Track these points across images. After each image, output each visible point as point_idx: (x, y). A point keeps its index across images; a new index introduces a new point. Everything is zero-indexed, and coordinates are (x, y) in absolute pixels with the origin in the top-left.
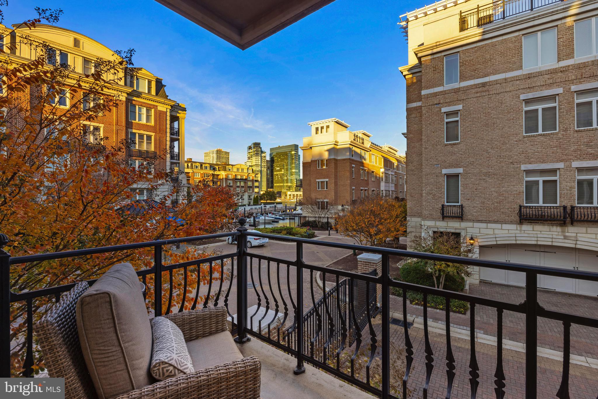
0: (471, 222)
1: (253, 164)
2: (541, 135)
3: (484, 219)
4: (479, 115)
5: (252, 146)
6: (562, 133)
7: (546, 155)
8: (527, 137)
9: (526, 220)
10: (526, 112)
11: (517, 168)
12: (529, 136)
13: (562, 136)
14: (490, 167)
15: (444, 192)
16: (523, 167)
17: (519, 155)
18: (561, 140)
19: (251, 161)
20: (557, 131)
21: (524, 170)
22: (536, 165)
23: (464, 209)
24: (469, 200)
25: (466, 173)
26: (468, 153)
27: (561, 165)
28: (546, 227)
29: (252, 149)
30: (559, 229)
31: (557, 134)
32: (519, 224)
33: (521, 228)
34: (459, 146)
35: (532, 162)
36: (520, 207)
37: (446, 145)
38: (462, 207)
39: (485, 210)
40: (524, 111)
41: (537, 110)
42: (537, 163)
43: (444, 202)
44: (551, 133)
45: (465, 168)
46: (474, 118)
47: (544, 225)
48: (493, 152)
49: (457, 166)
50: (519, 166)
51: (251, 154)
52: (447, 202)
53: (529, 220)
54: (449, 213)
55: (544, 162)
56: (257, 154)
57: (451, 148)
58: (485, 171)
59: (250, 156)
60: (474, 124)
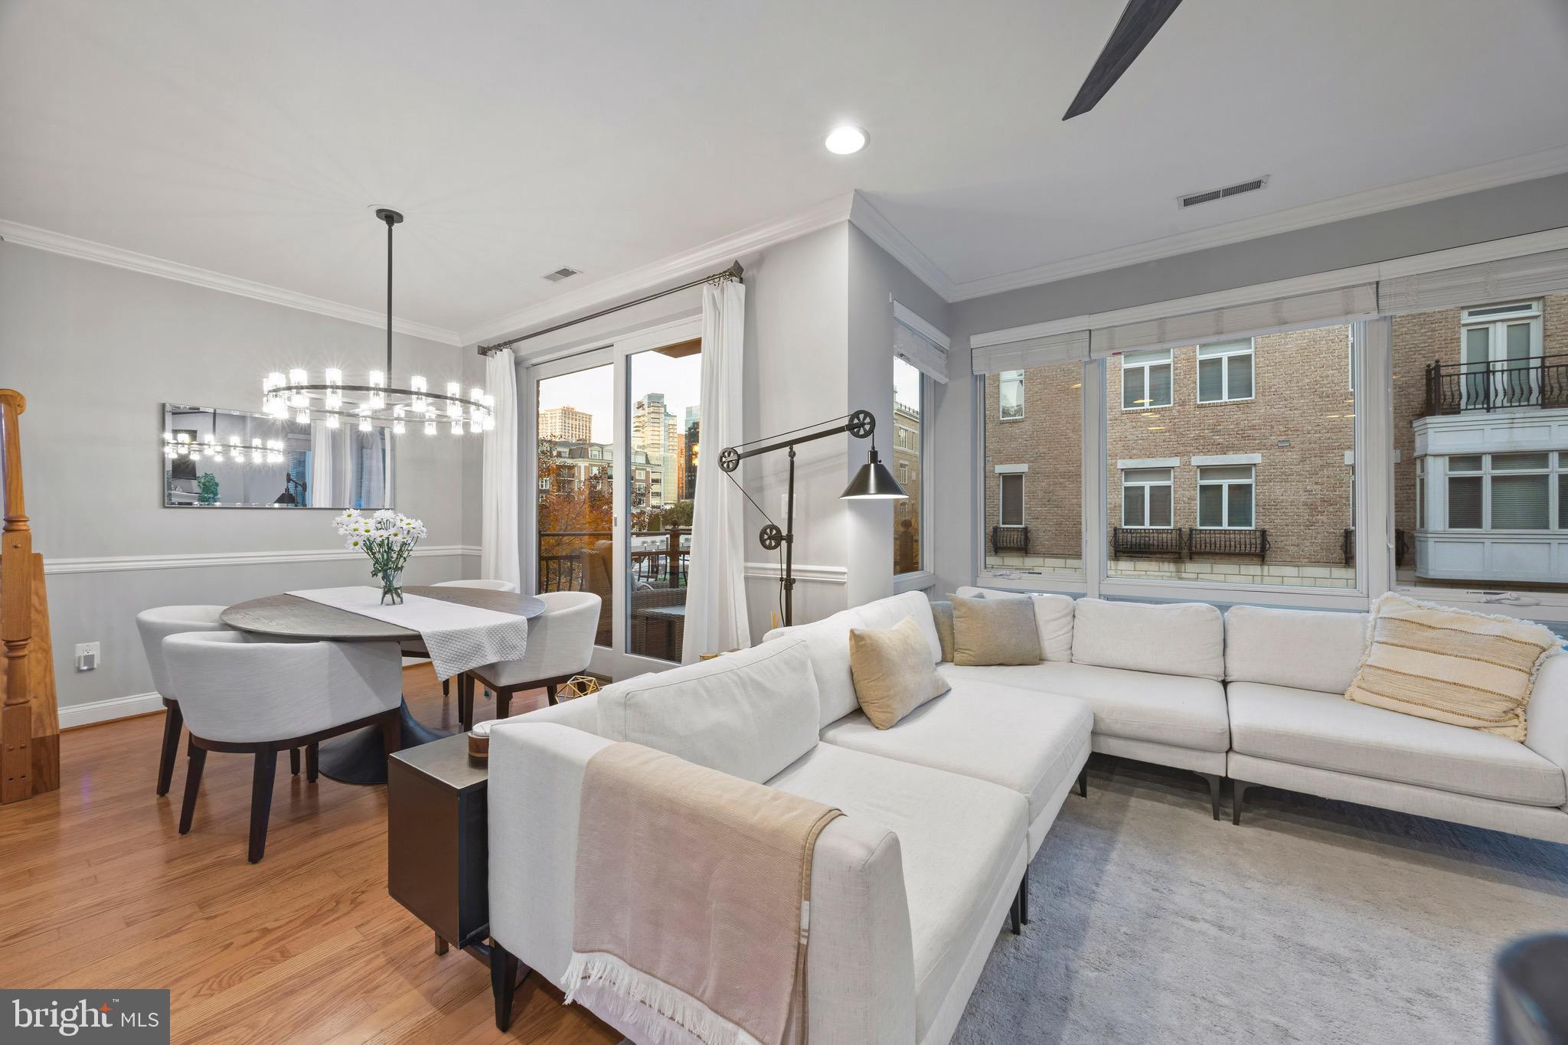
0: (1041, 557)
1: (646, 443)
2: (1147, 411)
3: (1061, 552)
4: (1054, 373)
5: (646, 402)
6: (1177, 408)
7: (1154, 444)
8: (1127, 413)
9: (1124, 552)
10: (1127, 371)
11: (1112, 465)
12: (1129, 413)
13: (1178, 414)
14: (1070, 462)
15: (999, 505)
16: (1122, 464)
17: (1115, 443)
18: (1176, 420)
19: (643, 435)
20: (1172, 405)
21: (1122, 469)
22: (1139, 460)
23: (1029, 535)
24: (1037, 518)
25: (1034, 472)
26: (1036, 438)
27: (1174, 462)
28: (1154, 563)
29: (644, 409)
30: (1172, 567)
31: (1170, 409)
32: (1113, 560)
33: (1116, 565)
34: (1022, 425)
35: (1134, 455)
36: (1115, 529)
37: (1002, 423)
38: (1026, 530)
39: (1063, 537)
40: (1123, 370)
41: (1142, 369)
42: (1140, 457)
43: (998, 523)
44: (1162, 408)
45: (1031, 464)
46: (1048, 377)
47: (1151, 561)
48: (1075, 437)
49: (1019, 460)
50: (1114, 461)
51: (642, 419)
52: (1003, 524)
53: (1129, 552)
54: (1008, 541)
55: (1150, 456)
56: (655, 421)
57: (1010, 429)
58: (1062, 470)
59: (640, 424)
60: (1046, 389)
